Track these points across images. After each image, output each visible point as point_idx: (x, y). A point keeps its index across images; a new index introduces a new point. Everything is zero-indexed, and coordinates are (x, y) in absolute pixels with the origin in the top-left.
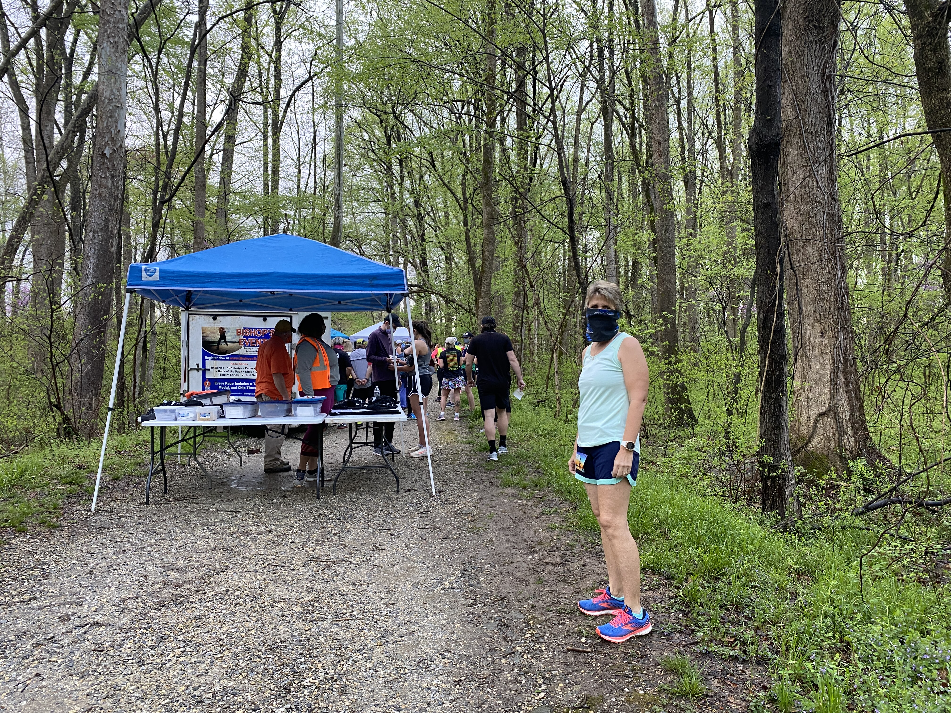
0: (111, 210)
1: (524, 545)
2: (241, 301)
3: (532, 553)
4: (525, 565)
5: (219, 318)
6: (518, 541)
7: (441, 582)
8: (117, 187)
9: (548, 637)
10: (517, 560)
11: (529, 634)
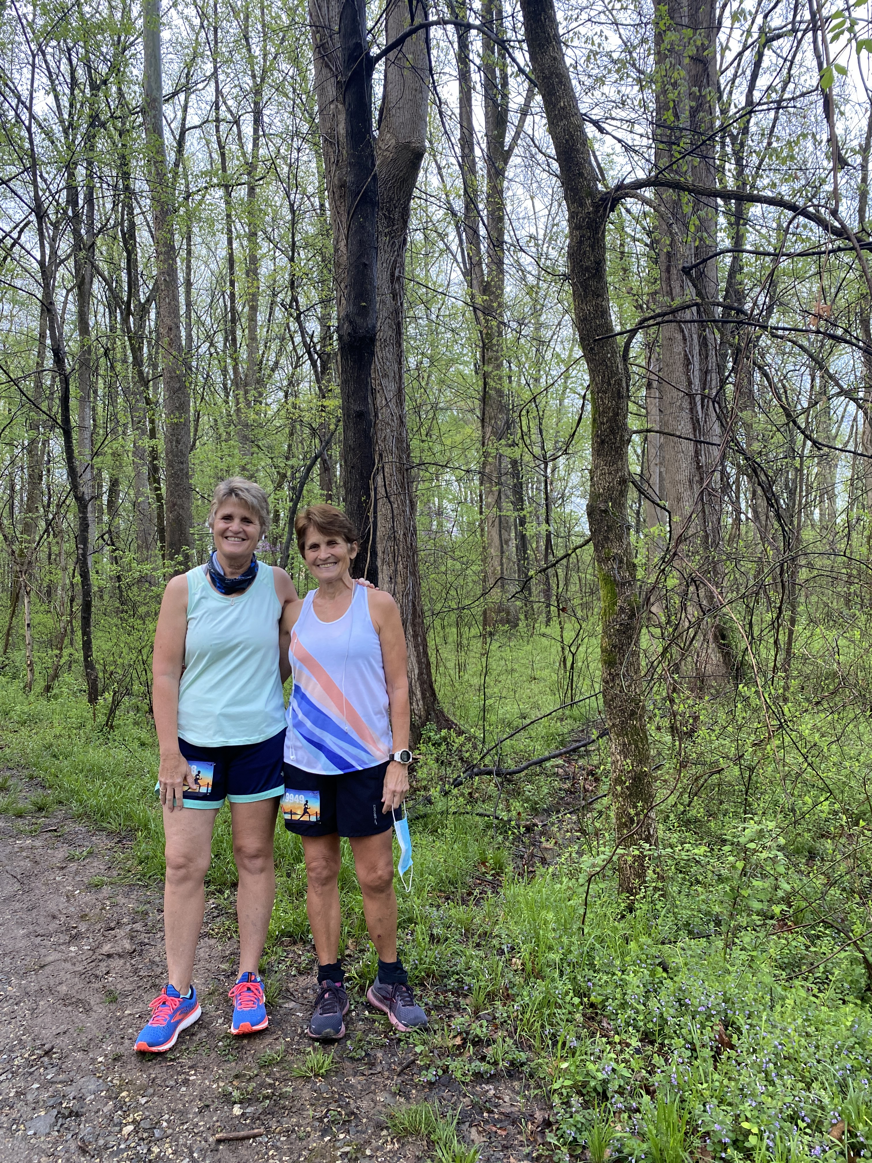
1: (54, 926)
3: (75, 938)
6: (42, 920)
9: (168, 1121)
10: (50, 959)
11: (129, 1123)
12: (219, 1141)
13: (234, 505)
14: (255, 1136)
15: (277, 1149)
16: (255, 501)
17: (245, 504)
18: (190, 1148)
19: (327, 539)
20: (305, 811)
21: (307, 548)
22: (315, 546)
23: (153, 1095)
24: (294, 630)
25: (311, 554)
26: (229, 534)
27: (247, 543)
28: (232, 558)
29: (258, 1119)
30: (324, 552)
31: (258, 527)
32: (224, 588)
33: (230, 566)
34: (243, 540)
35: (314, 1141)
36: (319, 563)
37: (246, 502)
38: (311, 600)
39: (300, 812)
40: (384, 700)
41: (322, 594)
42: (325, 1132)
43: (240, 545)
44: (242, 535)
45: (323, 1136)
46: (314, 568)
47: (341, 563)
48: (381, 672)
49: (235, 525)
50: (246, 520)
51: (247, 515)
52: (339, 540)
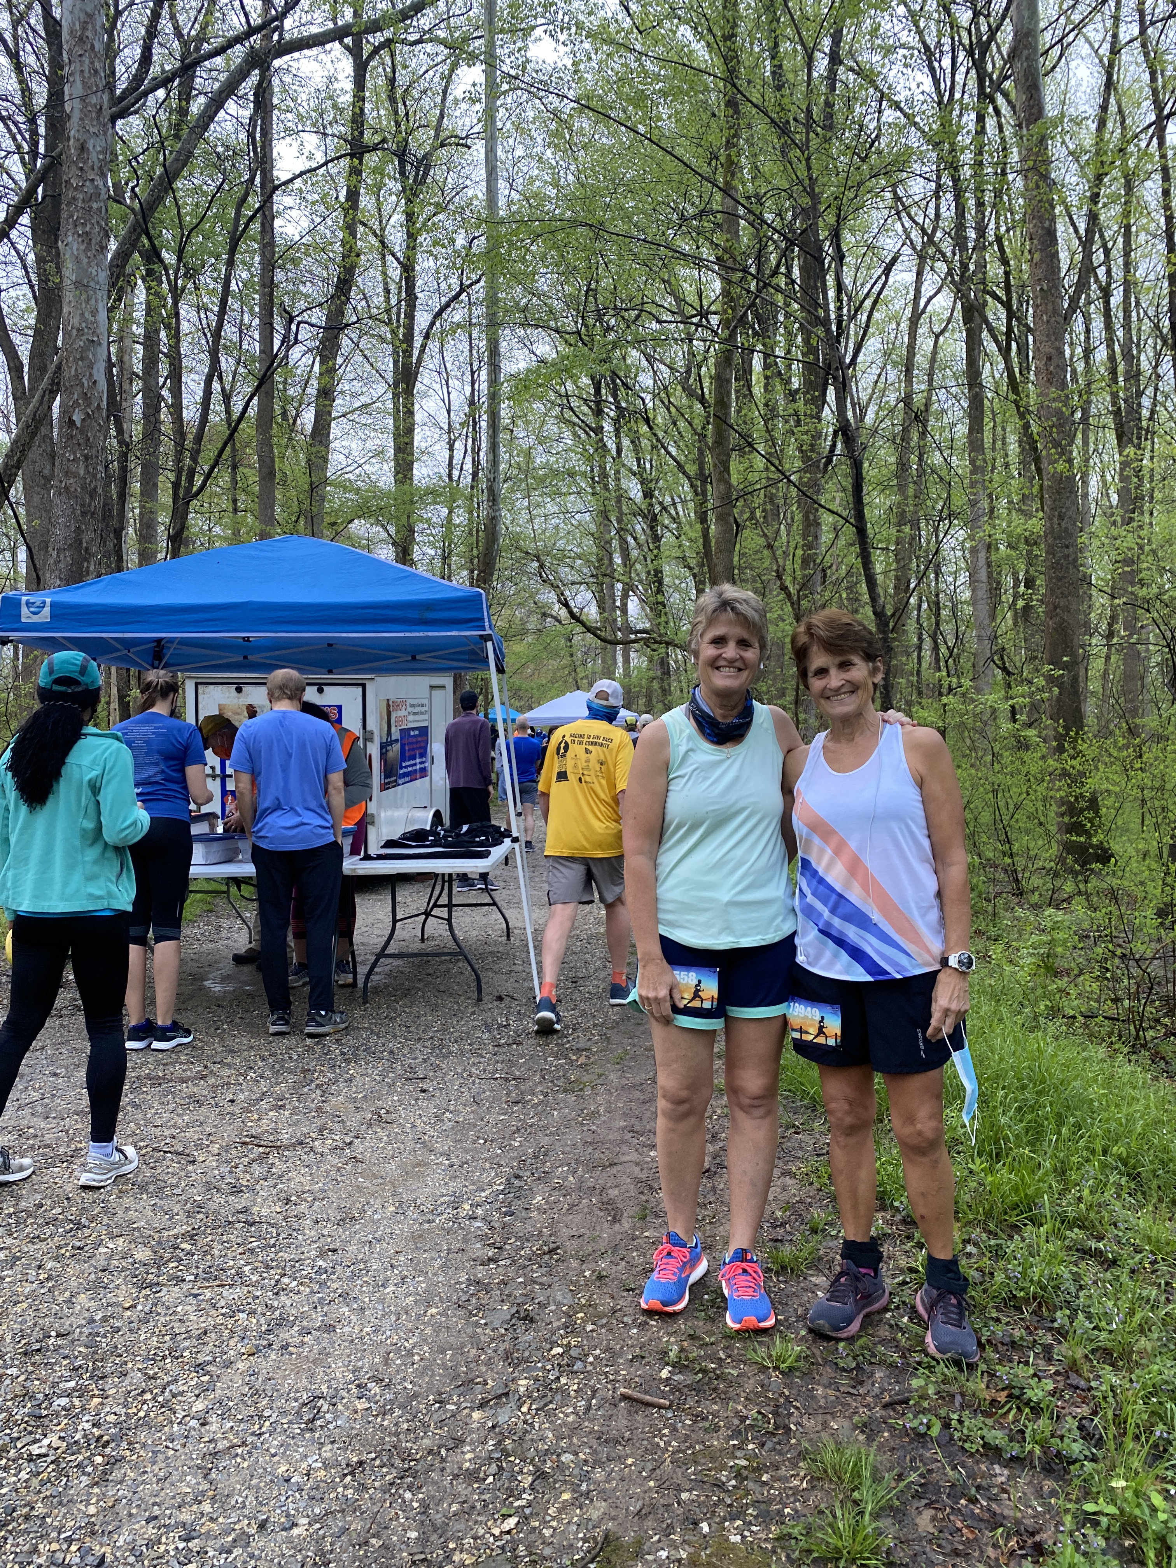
0: (84, 514)
2: (245, 657)
4: (637, 1170)
5: (246, 689)
7: (455, 1205)
8: (95, 476)
9: (596, 1358)
10: (626, 1158)
11: (561, 1346)
12: (625, 1397)
13: (730, 623)
14: (660, 1407)
15: (674, 1429)
16: (756, 616)
17: (743, 620)
18: (594, 1392)
19: (838, 659)
20: (821, 1031)
21: (810, 675)
22: (822, 672)
23: (602, 1326)
24: (800, 786)
25: (817, 684)
26: (722, 663)
27: (745, 674)
28: (723, 695)
29: (679, 1390)
30: (835, 679)
31: (758, 651)
32: (716, 735)
33: (722, 706)
34: (740, 670)
35: (718, 1439)
36: (829, 694)
37: (745, 617)
38: (821, 745)
39: (813, 1031)
40: (931, 884)
41: (835, 737)
42: (737, 1433)
43: (736, 677)
44: (737, 664)
45: (731, 1438)
46: (823, 701)
47: (860, 692)
48: (926, 843)
49: (730, 651)
50: (743, 643)
51: (745, 635)
52: (856, 659)
